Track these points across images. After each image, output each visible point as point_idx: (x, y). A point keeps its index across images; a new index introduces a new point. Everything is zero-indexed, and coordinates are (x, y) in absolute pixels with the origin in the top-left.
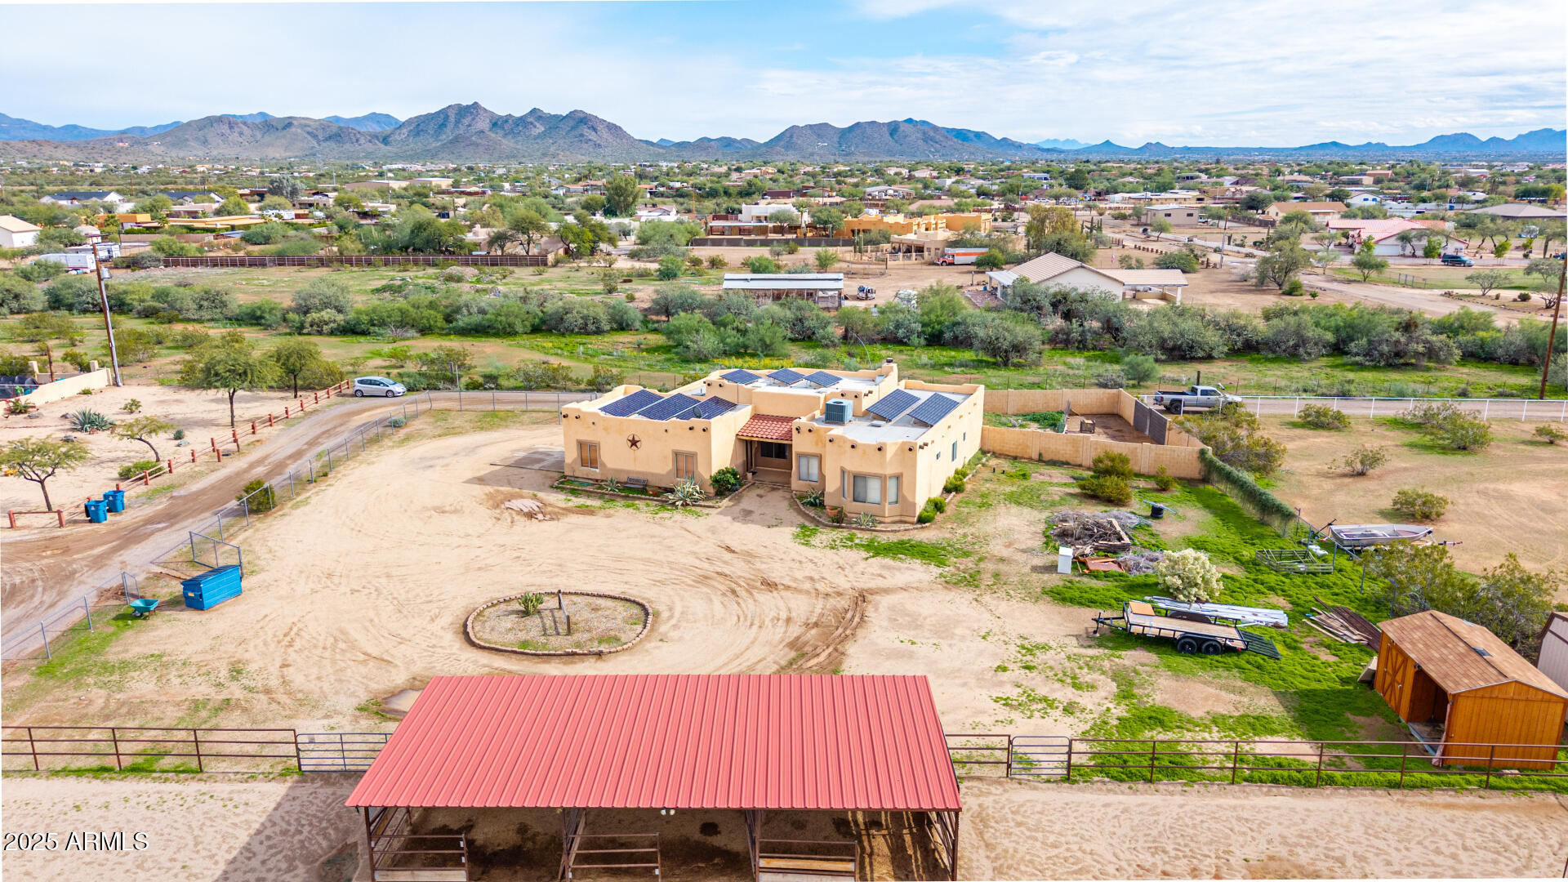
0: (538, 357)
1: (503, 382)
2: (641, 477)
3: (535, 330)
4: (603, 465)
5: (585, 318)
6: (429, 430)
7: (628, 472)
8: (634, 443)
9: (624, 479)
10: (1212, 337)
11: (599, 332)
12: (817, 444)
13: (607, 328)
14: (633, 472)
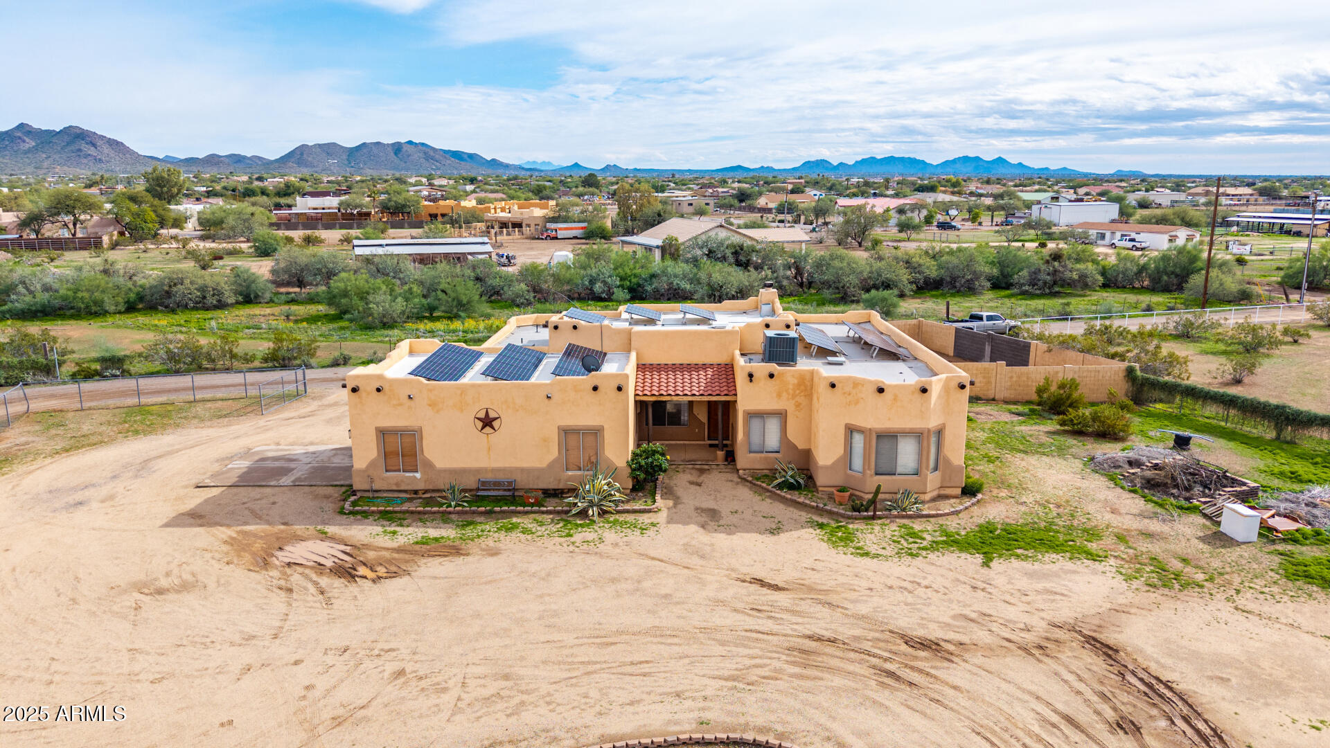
0: (150, 337)
1: (136, 367)
2: (501, 477)
3: (131, 308)
4: (429, 465)
5: (203, 289)
6: (40, 443)
7: (478, 471)
8: (487, 422)
9: (471, 483)
10: (904, 276)
11: (221, 306)
12: (779, 395)
13: (231, 300)
14: (486, 470)
